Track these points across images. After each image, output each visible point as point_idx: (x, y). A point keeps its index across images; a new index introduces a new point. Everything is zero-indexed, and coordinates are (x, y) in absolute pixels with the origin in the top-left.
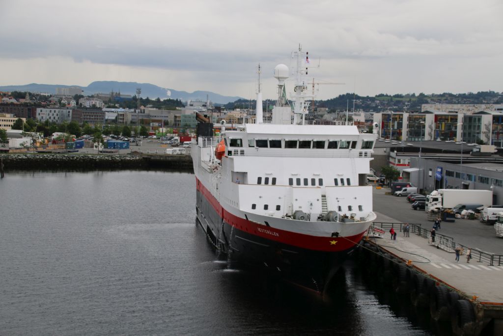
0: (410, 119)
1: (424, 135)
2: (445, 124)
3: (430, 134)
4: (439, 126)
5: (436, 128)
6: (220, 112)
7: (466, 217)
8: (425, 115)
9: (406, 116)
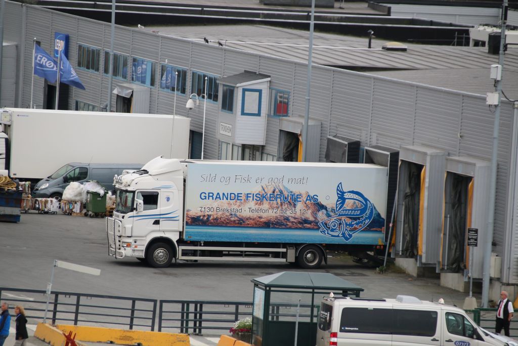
7: (77, 209)
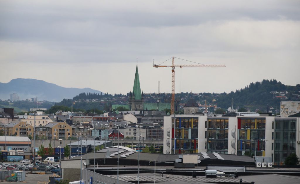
0: (209, 124)
1: (227, 148)
2: (251, 131)
3: (233, 146)
4: (243, 134)
5: (240, 138)
6: (13, 117)
8: (228, 119)
9: (202, 120)
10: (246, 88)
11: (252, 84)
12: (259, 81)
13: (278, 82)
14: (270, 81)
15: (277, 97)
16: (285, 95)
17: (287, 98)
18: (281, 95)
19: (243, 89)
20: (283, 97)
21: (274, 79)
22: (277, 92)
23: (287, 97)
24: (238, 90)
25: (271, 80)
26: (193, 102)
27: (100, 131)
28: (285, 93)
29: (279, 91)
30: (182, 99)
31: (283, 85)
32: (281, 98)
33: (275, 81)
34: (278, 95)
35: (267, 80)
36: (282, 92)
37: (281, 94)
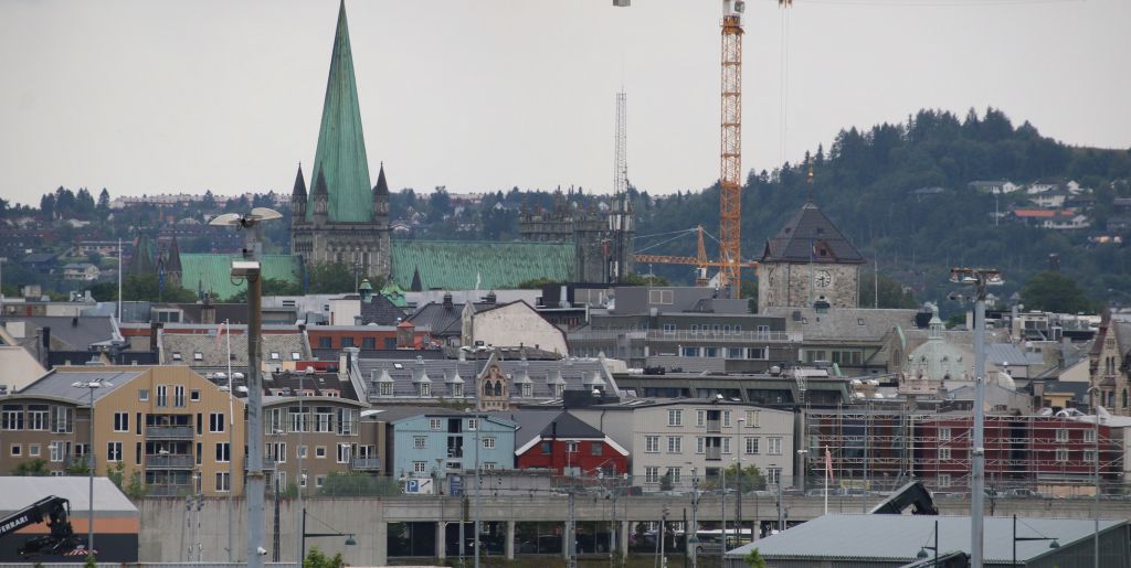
10: (815, 163)
11: (849, 140)
12: (893, 122)
13: (1016, 124)
14: (962, 120)
15: (1020, 213)
16: (1066, 205)
17: (1081, 218)
18: (1041, 201)
19: (792, 165)
20: (1057, 214)
21: (989, 110)
22: (1009, 187)
23: (1084, 213)
24: (764, 172)
25: (972, 111)
26: (820, 231)
27: (455, 425)
28: (1064, 190)
29: (1024, 179)
30: (401, 228)
31: (1049, 142)
32: (1044, 219)
33: (997, 120)
34: (1021, 200)
35: (948, 113)
36: (1042, 183)
37: (1037, 196)
